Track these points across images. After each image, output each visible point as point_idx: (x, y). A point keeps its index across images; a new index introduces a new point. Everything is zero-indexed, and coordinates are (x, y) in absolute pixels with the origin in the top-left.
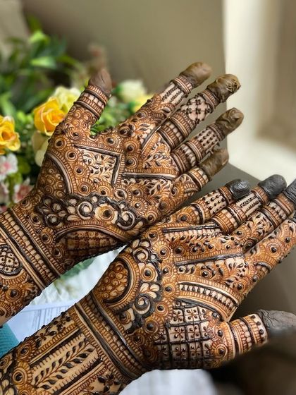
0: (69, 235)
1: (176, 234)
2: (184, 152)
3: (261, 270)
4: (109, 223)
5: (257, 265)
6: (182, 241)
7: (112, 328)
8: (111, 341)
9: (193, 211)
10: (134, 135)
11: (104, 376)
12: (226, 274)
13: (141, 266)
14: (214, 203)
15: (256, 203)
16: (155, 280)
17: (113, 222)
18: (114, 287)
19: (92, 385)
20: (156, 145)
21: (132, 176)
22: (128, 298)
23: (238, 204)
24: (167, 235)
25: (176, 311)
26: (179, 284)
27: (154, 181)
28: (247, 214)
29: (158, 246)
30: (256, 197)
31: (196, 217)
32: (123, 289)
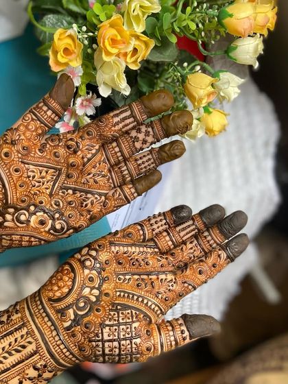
0: (4, 237)
1: (121, 248)
2: (121, 172)
3: (187, 287)
4: (42, 230)
5: (185, 282)
6: (125, 255)
7: (53, 324)
8: (50, 336)
9: (138, 230)
10: (79, 153)
11: (38, 365)
12: (157, 288)
13: (87, 271)
14: (157, 225)
15: (193, 230)
16: (97, 286)
17: (47, 229)
18: (60, 288)
19: (26, 372)
20: (98, 165)
21: (70, 188)
22: (70, 300)
23: (178, 229)
24: (113, 248)
25: (112, 313)
26: (116, 291)
27: (89, 196)
28: (184, 239)
29: (103, 256)
30: (193, 224)
31: (140, 236)
32: (67, 290)
